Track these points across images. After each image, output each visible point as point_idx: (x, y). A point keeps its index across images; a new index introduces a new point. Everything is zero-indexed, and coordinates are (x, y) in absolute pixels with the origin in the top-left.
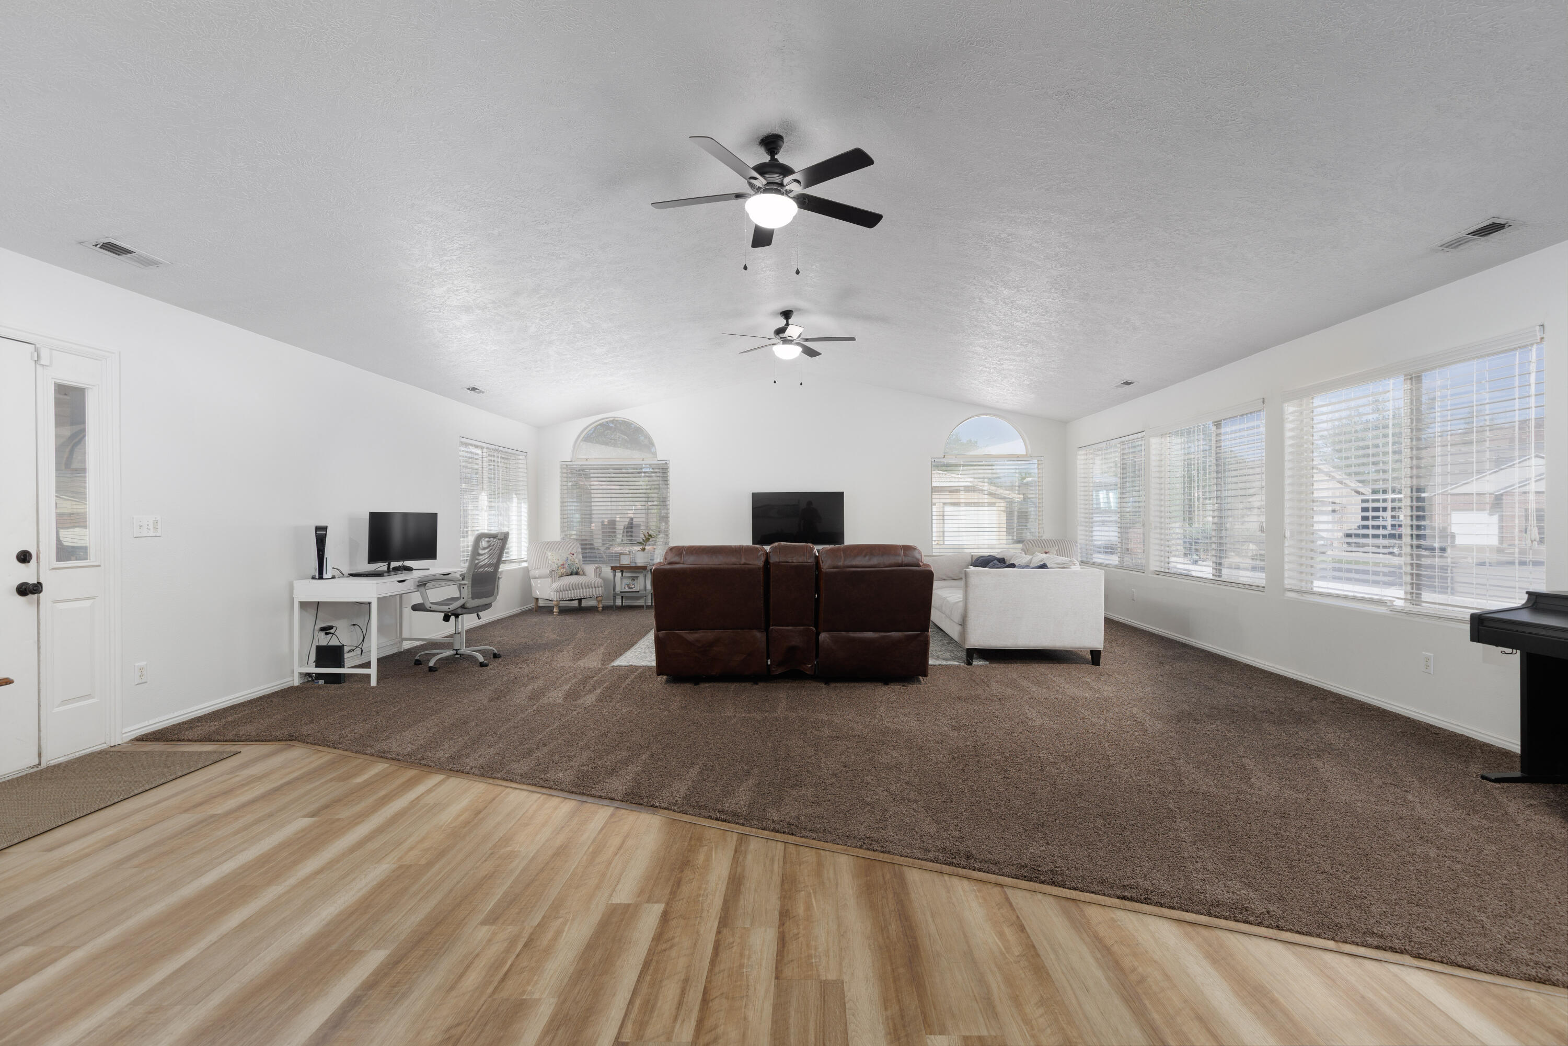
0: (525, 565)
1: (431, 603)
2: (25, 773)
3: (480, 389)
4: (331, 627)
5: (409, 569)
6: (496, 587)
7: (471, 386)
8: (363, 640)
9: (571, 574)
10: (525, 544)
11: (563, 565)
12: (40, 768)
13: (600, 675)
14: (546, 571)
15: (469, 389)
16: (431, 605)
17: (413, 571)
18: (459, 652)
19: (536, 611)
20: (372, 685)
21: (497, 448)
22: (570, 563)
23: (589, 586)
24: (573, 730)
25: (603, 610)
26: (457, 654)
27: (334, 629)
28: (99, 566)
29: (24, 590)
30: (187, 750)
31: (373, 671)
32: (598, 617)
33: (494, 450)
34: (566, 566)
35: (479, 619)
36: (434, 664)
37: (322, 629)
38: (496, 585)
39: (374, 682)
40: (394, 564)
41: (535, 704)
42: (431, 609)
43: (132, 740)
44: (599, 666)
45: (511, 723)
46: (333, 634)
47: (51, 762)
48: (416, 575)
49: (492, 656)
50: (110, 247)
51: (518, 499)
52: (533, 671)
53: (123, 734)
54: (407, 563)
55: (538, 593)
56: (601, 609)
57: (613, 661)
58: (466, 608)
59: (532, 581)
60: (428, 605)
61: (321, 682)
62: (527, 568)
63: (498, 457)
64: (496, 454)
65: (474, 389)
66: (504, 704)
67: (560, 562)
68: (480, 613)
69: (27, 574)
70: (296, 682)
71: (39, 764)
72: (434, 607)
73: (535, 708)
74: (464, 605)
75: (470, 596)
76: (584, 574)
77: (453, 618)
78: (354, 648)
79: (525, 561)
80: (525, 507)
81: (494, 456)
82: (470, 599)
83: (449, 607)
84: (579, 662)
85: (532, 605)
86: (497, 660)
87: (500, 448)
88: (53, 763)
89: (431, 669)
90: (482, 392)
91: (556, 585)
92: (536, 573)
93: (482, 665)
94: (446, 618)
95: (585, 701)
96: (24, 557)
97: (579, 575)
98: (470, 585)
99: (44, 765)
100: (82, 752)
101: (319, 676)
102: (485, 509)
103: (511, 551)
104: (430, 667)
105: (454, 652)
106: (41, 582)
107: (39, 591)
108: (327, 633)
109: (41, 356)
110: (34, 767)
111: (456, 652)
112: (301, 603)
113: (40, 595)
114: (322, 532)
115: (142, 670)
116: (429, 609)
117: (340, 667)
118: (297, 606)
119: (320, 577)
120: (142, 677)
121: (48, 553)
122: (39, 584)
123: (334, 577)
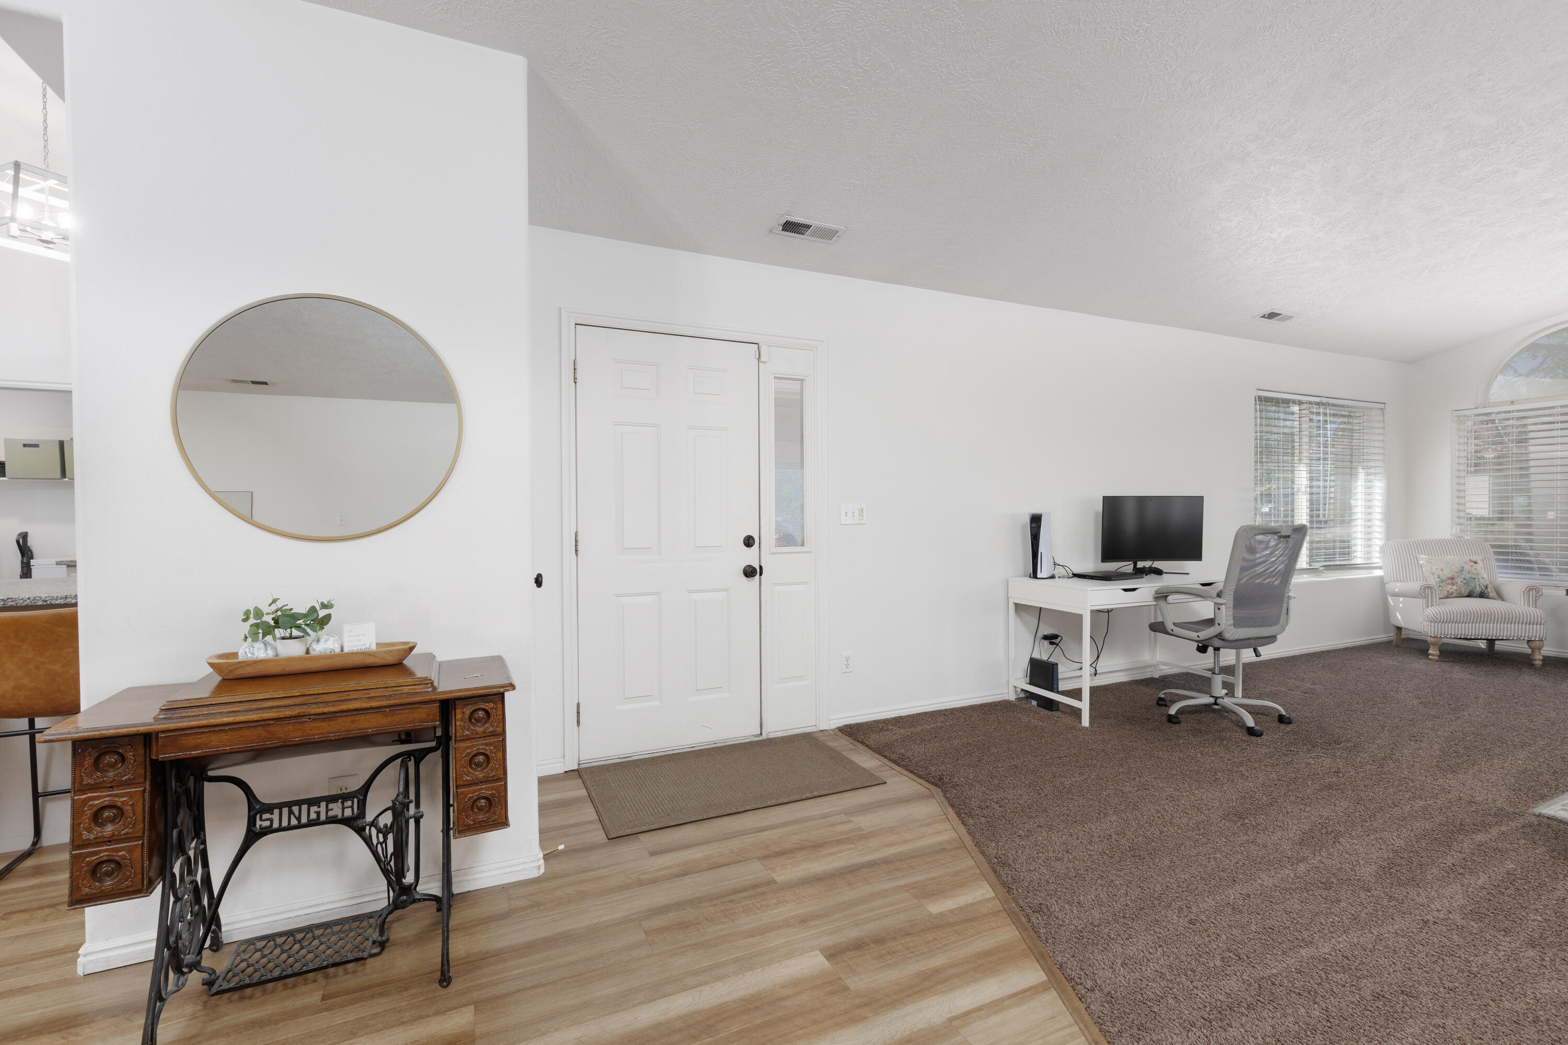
0: (1378, 573)
1: (1175, 624)
2: (749, 740)
3: (1284, 312)
4: (1056, 637)
5: (1159, 572)
6: (1284, 611)
7: (1268, 311)
8: (1098, 657)
9: (1470, 595)
10: (1378, 541)
11: (1452, 579)
12: (761, 738)
13: (1494, 832)
14: (1414, 586)
15: (1264, 317)
16: (1173, 627)
17: (1164, 575)
18: (1219, 701)
19: (1397, 646)
20: (1083, 725)
21: (1324, 400)
22: (1468, 576)
23: (1508, 619)
24: (1368, 987)
25: (1543, 665)
26: (1216, 703)
27: (1060, 638)
28: (811, 552)
29: (750, 572)
31: (1084, 706)
32: (1528, 679)
33: (1318, 404)
34: (1459, 581)
35: (1257, 656)
36: (1176, 713)
37: (1045, 637)
38: (1284, 608)
39: (1086, 721)
40: (1140, 564)
41: (1304, 859)
42: (1174, 633)
43: (838, 728)
44: (1499, 804)
45: (1232, 894)
46: (1057, 645)
47: (771, 734)
48: (1166, 581)
49: (1276, 719)
50: (790, 227)
51: (1367, 474)
52: (1337, 772)
53: (830, 720)
54: (1158, 564)
55: (1399, 618)
56: (1538, 663)
57: (1543, 798)
58: (1223, 640)
59: (1390, 600)
60: (1170, 626)
61: (1034, 703)
62: (1381, 578)
63: (1325, 414)
64: (1321, 410)
65: (1272, 316)
66: (1246, 834)
67: (1447, 574)
68: (1259, 649)
69: (750, 557)
70: (1012, 697)
71: (761, 734)
72: (1178, 630)
73: (1302, 867)
74: (1220, 634)
75: (1231, 622)
76: (1500, 597)
77: (1210, 649)
79: (1380, 568)
80: (1379, 487)
81: (1318, 414)
82: (1232, 627)
83: (1199, 634)
84: (1450, 776)
85: (1391, 635)
86: (1283, 726)
87: (1331, 401)
88: (772, 736)
89: (1172, 719)
90: (1290, 317)
91: (1431, 611)
92: (1397, 587)
93: (1251, 732)
94: (1202, 649)
95: (1432, 900)
96: (749, 542)
97: (1488, 598)
98: (1232, 605)
99: (764, 736)
100: (796, 730)
101: (1033, 696)
102: (1303, 490)
103: (1355, 551)
104: (1170, 716)
105: (1212, 700)
106: (762, 565)
107: (761, 574)
108: (1052, 643)
109: (762, 353)
110: (756, 736)
111: (1216, 701)
112: (1016, 605)
113: (762, 577)
114: (1036, 520)
115: (847, 659)
116: (1171, 632)
117: (1051, 690)
118: (1012, 608)
119: (1034, 575)
120: (847, 666)
121: (768, 538)
122: (761, 567)
123: (1053, 577)
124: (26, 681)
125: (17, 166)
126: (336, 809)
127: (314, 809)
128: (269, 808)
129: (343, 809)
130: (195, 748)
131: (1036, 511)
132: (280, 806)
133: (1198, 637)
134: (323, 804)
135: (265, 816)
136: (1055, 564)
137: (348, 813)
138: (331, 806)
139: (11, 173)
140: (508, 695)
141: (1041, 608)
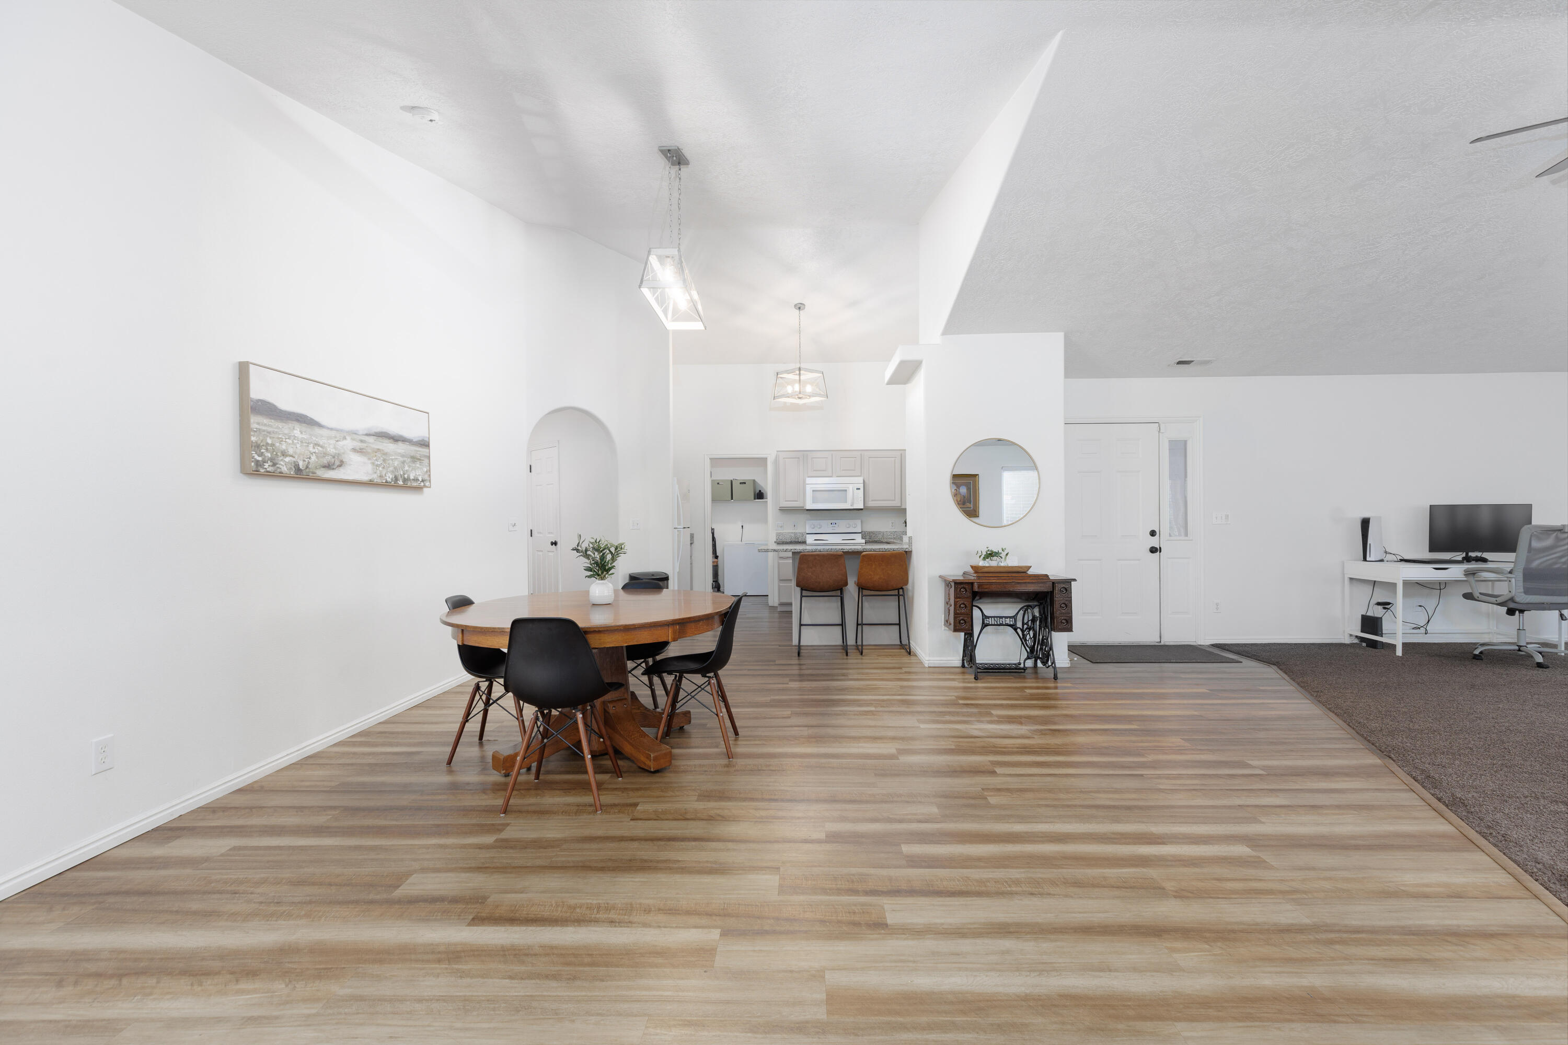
1: (1482, 593)
2: (1151, 644)
4: (1389, 604)
5: (1484, 560)
8: (1429, 621)
12: (1160, 644)
16: (1479, 595)
18: (1522, 648)
20: (1397, 654)
26: (1519, 650)
27: (1391, 605)
28: (1193, 540)
29: (1153, 550)
30: (1221, 654)
31: (1398, 643)
37: (1378, 603)
39: (1400, 653)
40: (1471, 554)
42: (1479, 599)
43: (1210, 645)
46: (1388, 609)
50: (1181, 363)
53: (1206, 640)
54: (1486, 555)
60: (1476, 595)
61: (1364, 644)
69: (1154, 542)
70: (1347, 641)
71: (1160, 642)
72: (1482, 597)
74: (1512, 598)
77: (1517, 613)
78: (1420, 627)
82: (1523, 594)
83: (1497, 599)
93: (1539, 665)
94: (1511, 612)
96: (1153, 533)
98: (1520, 579)
99: (1162, 643)
100: (1182, 643)
101: (1362, 639)
104: (1475, 655)
105: (1517, 648)
106: (1161, 546)
107: (1160, 552)
108: (1385, 608)
109: (1161, 428)
110: (1157, 642)
111: (1519, 649)
112: (1351, 579)
113: (1161, 553)
114: (1365, 523)
115: (1217, 604)
116: (1477, 598)
117: (1376, 634)
118: (1347, 581)
119: (1365, 559)
120: (1217, 609)
121: (1165, 531)
122: (1160, 548)
123: (1382, 561)
124: (882, 576)
125: (800, 369)
126: (1008, 621)
127: (1001, 620)
128: (988, 617)
129: (1010, 621)
130: (986, 588)
131: (1366, 515)
132: (991, 617)
133: (1496, 601)
134: (1004, 619)
135: (987, 620)
136: (1386, 552)
137: (1011, 623)
138: (1006, 620)
139: (798, 372)
140: (1073, 583)
141: (1375, 581)
